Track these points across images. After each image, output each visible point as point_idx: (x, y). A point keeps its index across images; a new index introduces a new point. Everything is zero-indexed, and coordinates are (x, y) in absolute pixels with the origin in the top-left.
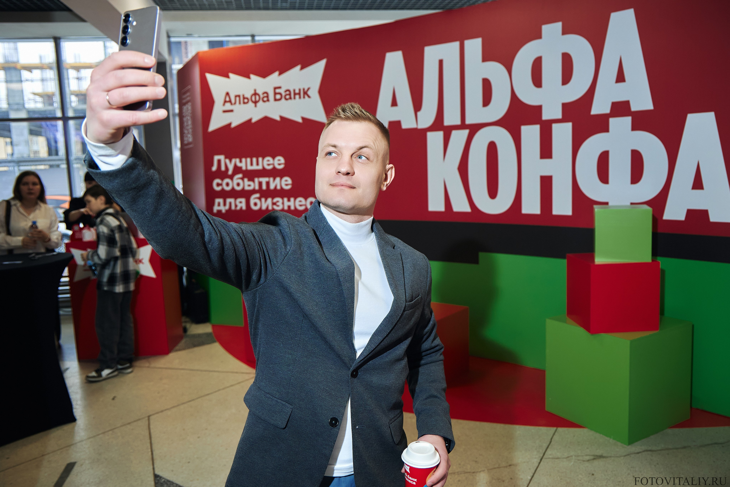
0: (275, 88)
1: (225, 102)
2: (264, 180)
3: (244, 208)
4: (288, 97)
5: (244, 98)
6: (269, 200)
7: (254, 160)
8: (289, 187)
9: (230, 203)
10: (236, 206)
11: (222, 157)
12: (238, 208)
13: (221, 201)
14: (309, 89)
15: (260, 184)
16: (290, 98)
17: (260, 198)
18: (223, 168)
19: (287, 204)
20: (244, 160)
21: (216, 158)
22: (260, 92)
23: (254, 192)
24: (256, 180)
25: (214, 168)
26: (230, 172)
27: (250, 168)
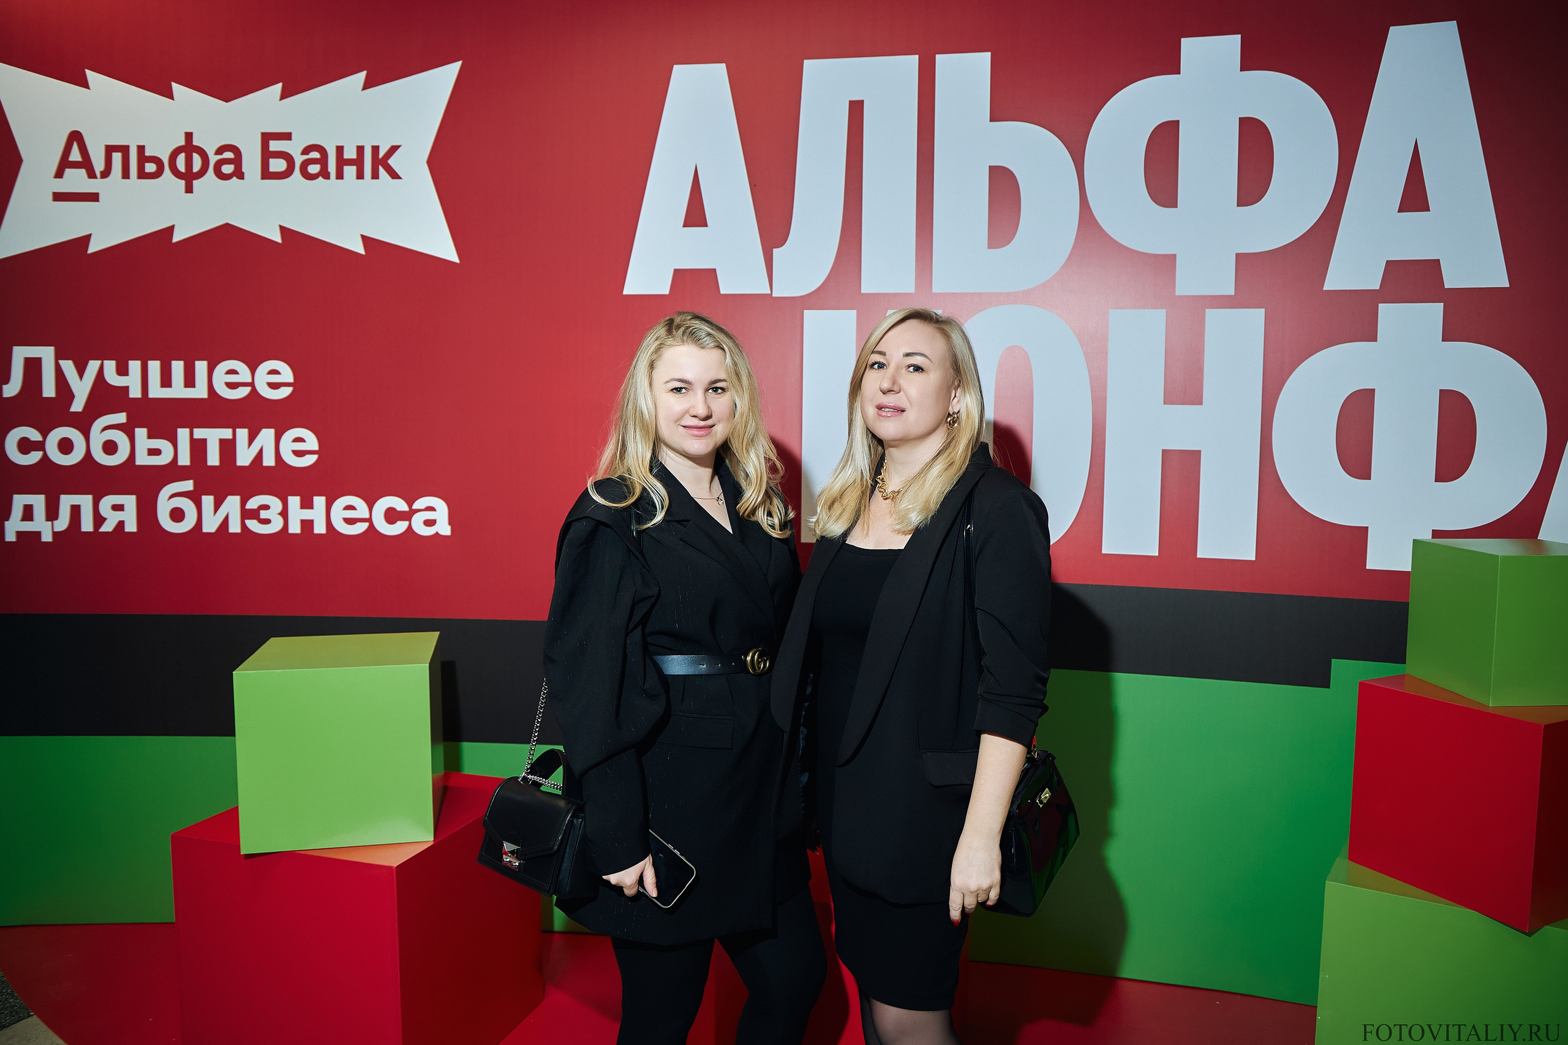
0: (266, 138)
1: (65, 164)
2: (213, 436)
3: (131, 527)
4: (314, 169)
5: (143, 158)
6: (232, 504)
7: (178, 368)
8: (309, 460)
9: (76, 510)
10: (99, 520)
11: (46, 354)
12: (108, 527)
13: (38, 501)
14: (394, 149)
15: (199, 448)
16: (325, 174)
17: (195, 497)
18: (49, 390)
19: (297, 514)
20: (135, 366)
21: (20, 354)
22: (208, 142)
23: (173, 472)
24: (183, 434)
25: (12, 389)
26: (78, 406)
27: (156, 391)
